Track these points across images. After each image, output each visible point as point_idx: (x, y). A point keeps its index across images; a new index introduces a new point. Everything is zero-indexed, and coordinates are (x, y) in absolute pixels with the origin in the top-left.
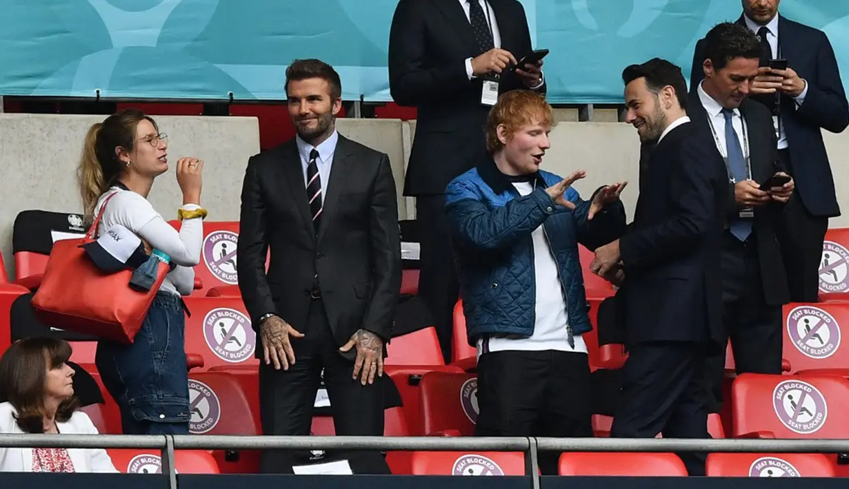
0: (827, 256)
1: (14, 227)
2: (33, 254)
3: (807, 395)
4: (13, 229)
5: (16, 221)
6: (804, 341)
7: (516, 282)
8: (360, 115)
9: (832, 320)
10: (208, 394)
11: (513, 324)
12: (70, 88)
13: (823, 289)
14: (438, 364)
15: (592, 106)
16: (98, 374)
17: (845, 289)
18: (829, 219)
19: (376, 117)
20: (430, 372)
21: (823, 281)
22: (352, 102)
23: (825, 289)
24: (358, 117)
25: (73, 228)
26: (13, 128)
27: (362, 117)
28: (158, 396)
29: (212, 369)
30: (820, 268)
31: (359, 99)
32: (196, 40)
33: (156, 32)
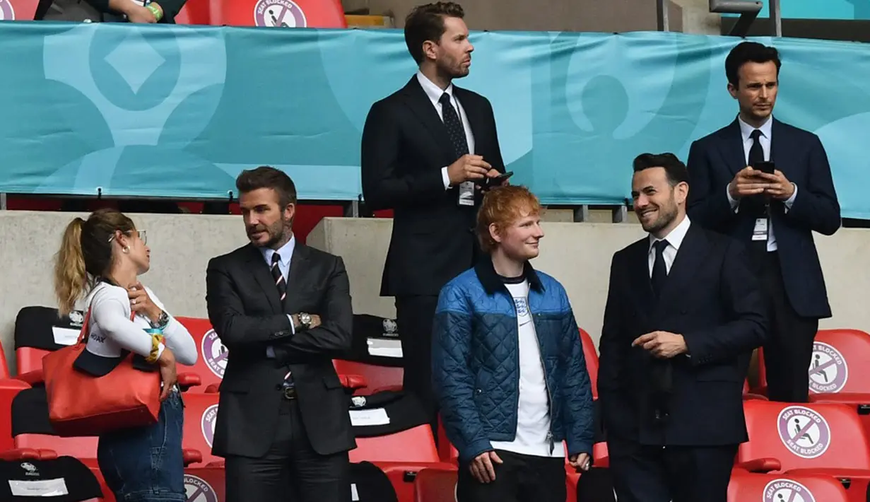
0: (818, 357)
1: (16, 323)
2: (34, 349)
3: (797, 494)
4: (14, 324)
5: (18, 317)
6: (795, 440)
7: (499, 388)
8: (357, 214)
9: (822, 420)
10: (206, 490)
11: (494, 430)
12: (72, 186)
13: (814, 389)
14: (433, 461)
15: (587, 207)
16: (98, 469)
17: (835, 389)
18: (820, 320)
19: (374, 217)
20: (423, 470)
21: (814, 382)
22: (350, 202)
23: (815, 389)
24: (356, 217)
25: (75, 325)
26: (16, 225)
27: (360, 216)
28: (154, 491)
29: (210, 464)
30: (811, 368)
31: (357, 199)
32: (196, 139)
33: (157, 131)
